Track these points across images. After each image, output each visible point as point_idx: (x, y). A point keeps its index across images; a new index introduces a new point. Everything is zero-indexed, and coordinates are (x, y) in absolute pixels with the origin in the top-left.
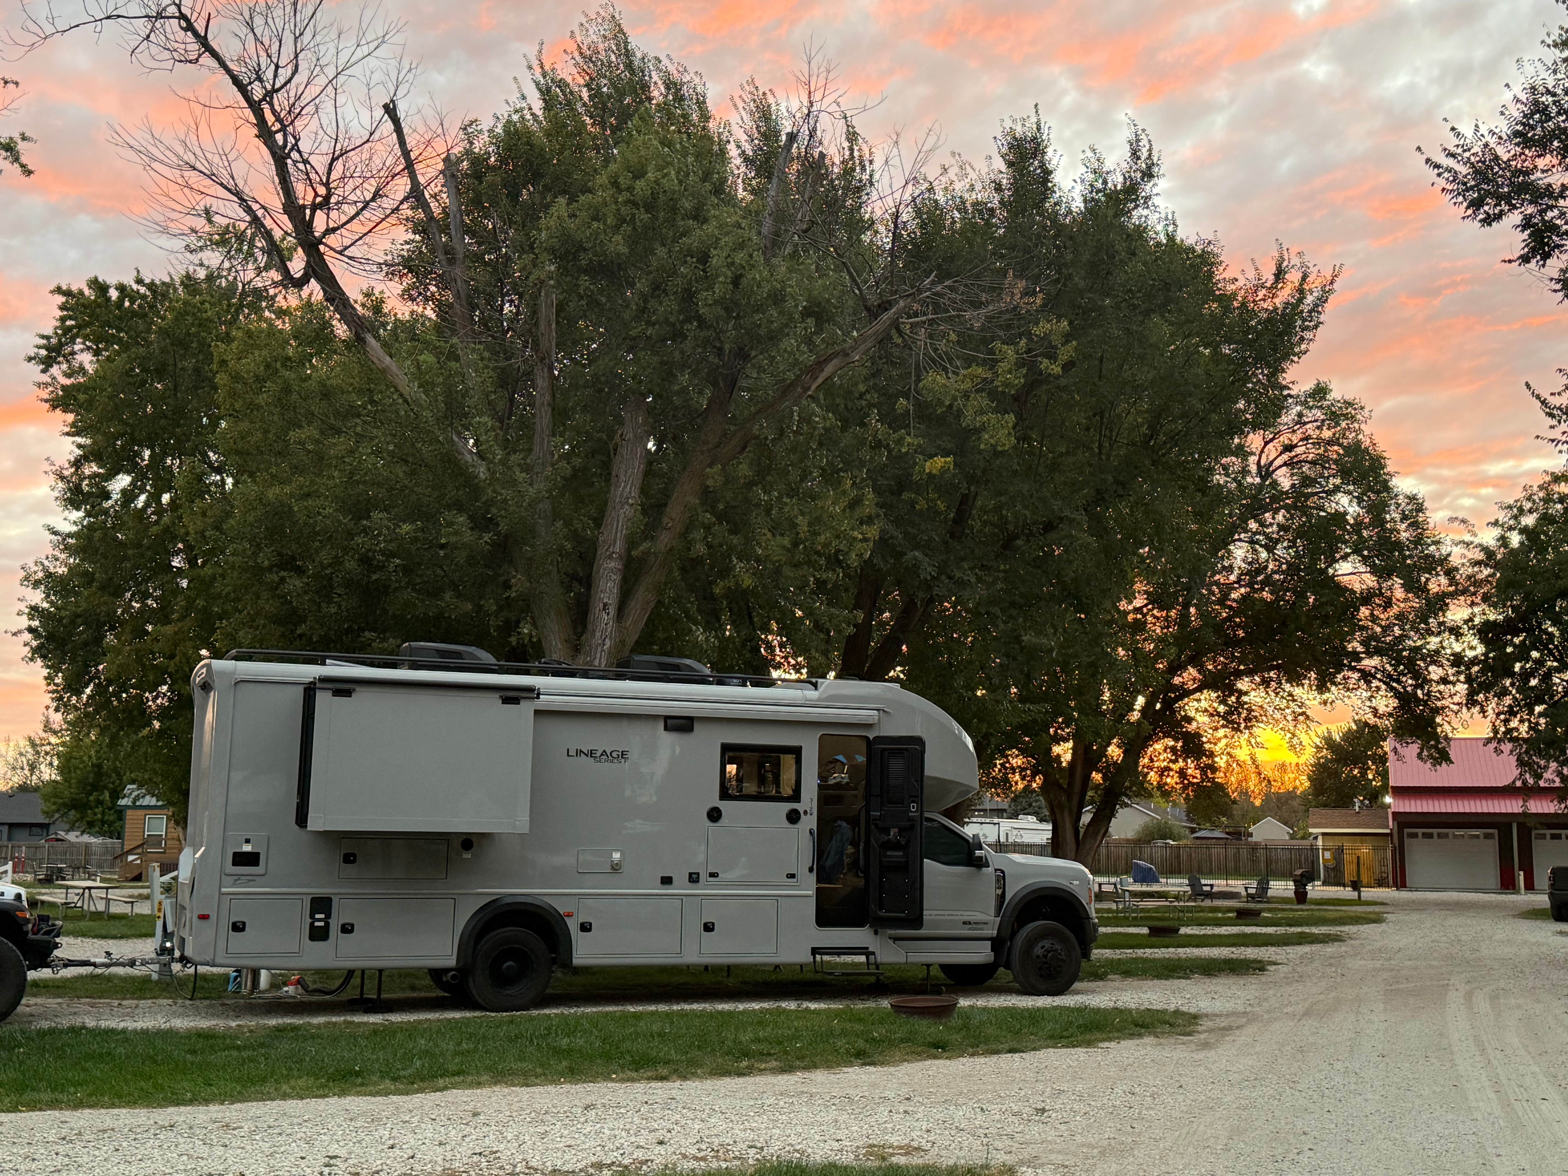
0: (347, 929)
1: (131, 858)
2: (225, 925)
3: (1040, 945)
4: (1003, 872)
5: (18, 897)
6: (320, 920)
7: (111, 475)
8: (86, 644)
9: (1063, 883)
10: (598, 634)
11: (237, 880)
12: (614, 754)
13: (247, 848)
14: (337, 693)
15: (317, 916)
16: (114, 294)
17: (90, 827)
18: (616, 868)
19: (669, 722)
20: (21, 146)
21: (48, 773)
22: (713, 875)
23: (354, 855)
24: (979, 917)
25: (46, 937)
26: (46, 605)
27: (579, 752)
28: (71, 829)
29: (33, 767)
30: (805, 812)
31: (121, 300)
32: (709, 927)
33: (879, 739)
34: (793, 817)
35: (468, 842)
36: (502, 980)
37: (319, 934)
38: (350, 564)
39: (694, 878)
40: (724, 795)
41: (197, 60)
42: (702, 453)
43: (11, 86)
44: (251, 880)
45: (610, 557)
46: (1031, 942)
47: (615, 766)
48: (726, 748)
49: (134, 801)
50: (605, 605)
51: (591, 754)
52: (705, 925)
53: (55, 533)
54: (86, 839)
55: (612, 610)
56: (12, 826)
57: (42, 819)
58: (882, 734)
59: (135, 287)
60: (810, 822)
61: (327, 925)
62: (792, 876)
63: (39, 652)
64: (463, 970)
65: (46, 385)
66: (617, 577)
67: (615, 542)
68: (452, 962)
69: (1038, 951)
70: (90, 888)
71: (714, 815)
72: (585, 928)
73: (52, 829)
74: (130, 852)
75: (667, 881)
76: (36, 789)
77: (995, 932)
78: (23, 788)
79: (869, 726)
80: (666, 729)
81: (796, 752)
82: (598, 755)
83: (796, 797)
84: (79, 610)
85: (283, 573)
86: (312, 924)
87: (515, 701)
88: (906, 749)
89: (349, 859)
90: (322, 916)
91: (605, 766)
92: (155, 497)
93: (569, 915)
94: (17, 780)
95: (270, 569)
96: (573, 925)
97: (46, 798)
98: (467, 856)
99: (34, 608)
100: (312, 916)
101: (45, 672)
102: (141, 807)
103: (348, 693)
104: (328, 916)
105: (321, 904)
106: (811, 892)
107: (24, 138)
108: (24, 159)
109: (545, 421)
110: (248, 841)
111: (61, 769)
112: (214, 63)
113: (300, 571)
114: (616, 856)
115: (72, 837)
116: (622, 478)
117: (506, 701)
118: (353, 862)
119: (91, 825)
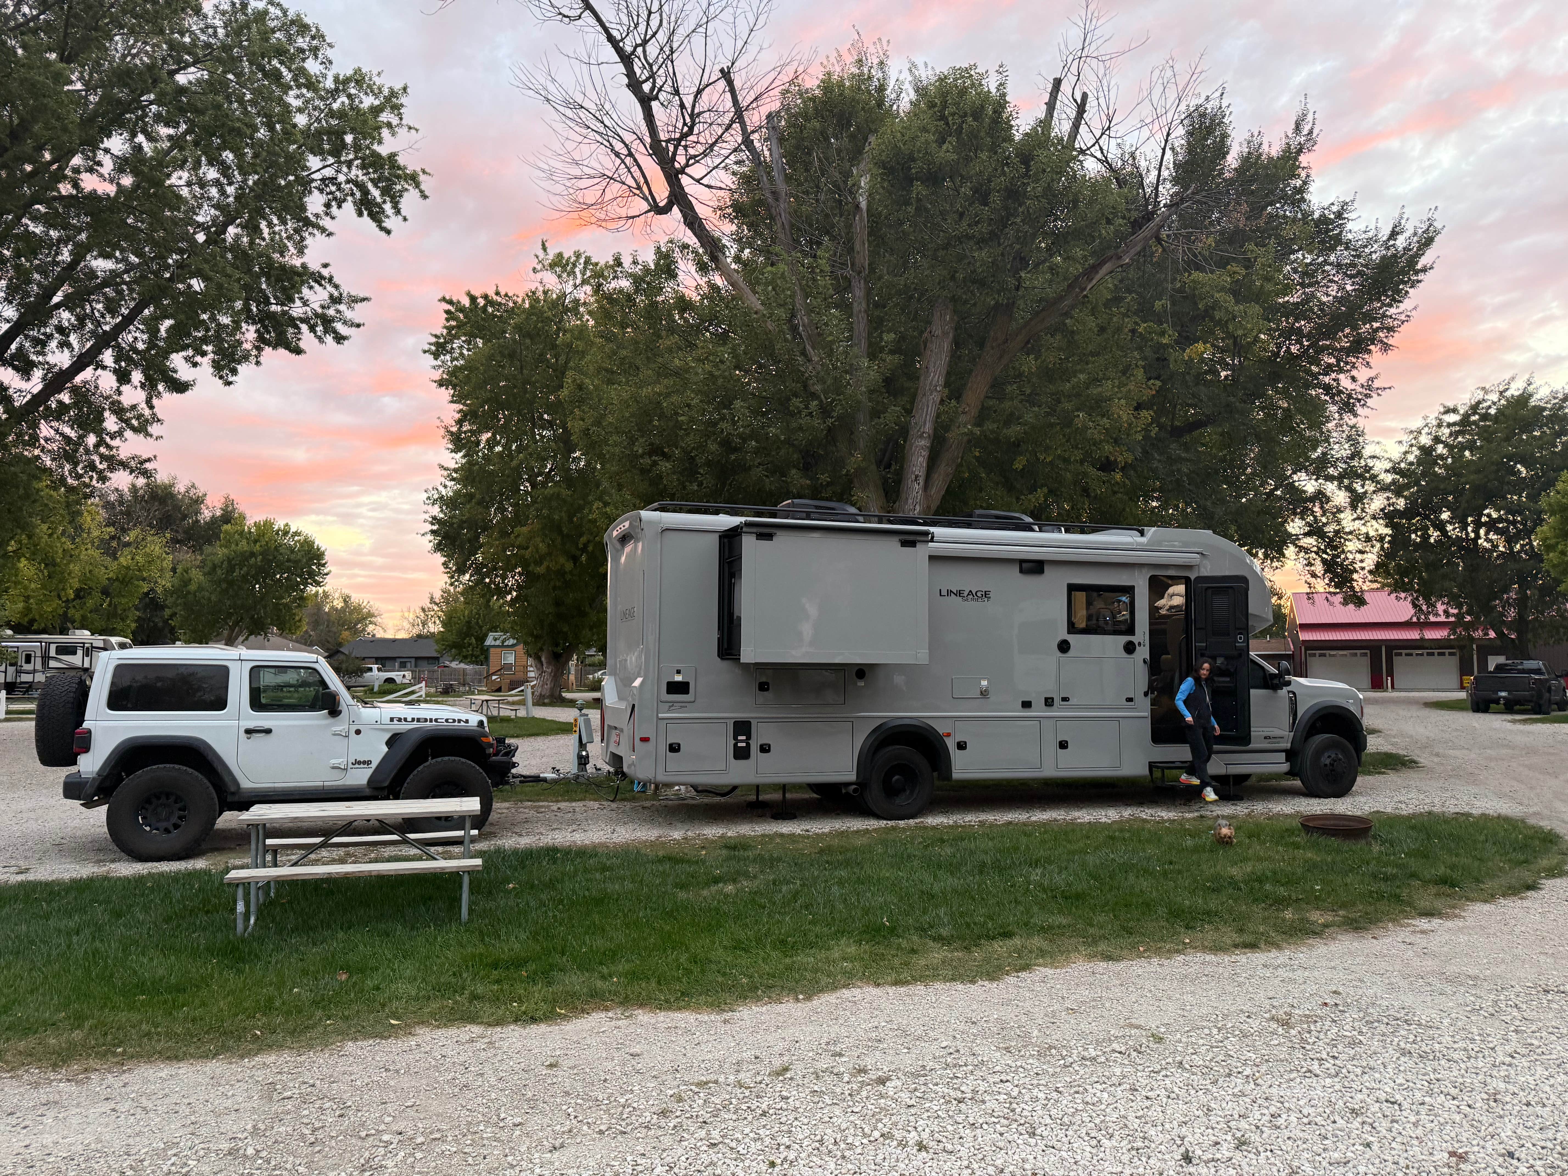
0: (765, 749)
1: (494, 677)
2: (663, 748)
3: (1326, 755)
4: (1294, 693)
5: (481, 723)
6: (742, 741)
7: (480, 431)
8: (469, 541)
9: (1342, 702)
10: (910, 501)
11: (671, 706)
12: (979, 594)
13: (678, 678)
14: (761, 536)
15: (740, 738)
16: (481, 302)
17: (464, 659)
18: (984, 693)
19: (1024, 565)
20: (422, 178)
21: (435, 627)
22: (1065, 699)
23: (767, 684)
24: (1277, 732)
25: (505, 759)
26: (442, 516)
27: (949, 592)
28: (453, 660)
29: (424, 624)
30: (1140, 644)
31: (485, 306)
32: (1063, 745)
33: (1200, 579)
34: (1130, 648)
35: (862, 671)
36: (891, 791)
37: (742, 754)
38: (713, 447)
39: (1049, 702)
40: (1072, 628)
41: (580, 17)
42: (993, 348)
43: (413, 131)
44: (683, 706)
45: (921, 436)
46: (1319, 753)
47: (979, 604)
48: (1072, 588)
49: (503, 642)
50: (917, 476)
51: (959, 593)
52: (1061, 743)
53: (446, 469)
54: (462, 666)
55: (921, 481)
56: (417, 658)
57: (435, 655)
58: (1201, 575)
59: (495, 297)
60: (1143, 652)
61: (748, 745)
62: (1130, 700)
63: (438, 548)
64: (862, 784)
65: (440, 366)
66: (925, 453)
67: (925, 423)
68: (852, 777)
69: (1325, 760)
70: (487, 701)
71: (1064, 647)
72: (961, 746)
73: (441, 660)
74: (493, 674)
75: (1027, 705)
76: (427, 637)
77: (1289, 745)
78: (419, 636)
79: (1189, 567)
80: (1021, 571)
81: (1129, 590)
82: (966, 594)
83: (1131, 631)
84: (464, 518)
85: (654, 458)
86: (735, 745)
87: (912, 544)
88: (1231, 587)
89: (763, 687)
90: (744, 738)
91: (971, 604)
92: (506, 447)
93: (949, 735)
94: (415, 631)
95: (642, 456)
96: (951, 744)
97: (437, 642)
98: (861, 683)
99: (434, 518)
100: (735, 738)
101: (444, 559)
102: (508, 646)
103: (769, 537)
104: (749, 737)
105: (742, 728)
106: (1147, 714)
107: (424, 172)
108: (423, 187)
109: (862, 326)
110: (678, 672)
111: (444, 624)
112: (592, 21)
113: (666, 457)
114: (984, 683)
115: (454, 665)
116: (932, 369)
117: (905, 544)
118: (767, 689)
119: (465, 657)
